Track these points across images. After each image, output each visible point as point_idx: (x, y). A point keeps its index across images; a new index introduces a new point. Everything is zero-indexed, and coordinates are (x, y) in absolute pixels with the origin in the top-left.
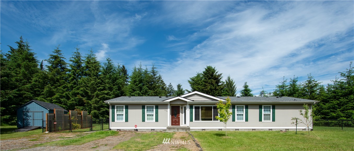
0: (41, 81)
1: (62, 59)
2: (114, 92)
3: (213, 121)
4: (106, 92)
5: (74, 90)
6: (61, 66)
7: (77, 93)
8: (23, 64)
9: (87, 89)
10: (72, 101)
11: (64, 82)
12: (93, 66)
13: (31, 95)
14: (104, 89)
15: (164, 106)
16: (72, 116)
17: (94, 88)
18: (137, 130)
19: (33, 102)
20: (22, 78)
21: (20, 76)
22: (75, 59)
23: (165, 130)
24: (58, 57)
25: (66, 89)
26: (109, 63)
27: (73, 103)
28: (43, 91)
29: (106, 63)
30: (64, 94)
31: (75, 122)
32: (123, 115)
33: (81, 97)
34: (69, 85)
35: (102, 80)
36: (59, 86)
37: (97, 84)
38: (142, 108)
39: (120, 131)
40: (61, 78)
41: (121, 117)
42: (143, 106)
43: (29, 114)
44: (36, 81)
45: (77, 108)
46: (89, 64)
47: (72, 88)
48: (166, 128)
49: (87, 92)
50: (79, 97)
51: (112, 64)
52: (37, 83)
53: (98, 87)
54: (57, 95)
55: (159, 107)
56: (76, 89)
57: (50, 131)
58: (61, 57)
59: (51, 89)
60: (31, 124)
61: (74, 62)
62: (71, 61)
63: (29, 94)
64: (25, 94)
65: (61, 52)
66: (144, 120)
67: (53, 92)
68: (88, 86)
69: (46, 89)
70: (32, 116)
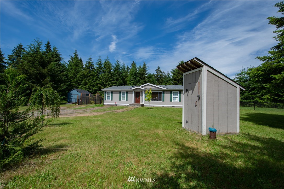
0: (81, 77)
1: (92, 63)
2: (119, 82)
3: (158, 101)
4: (114, 82)
5: (97, 82)
6: (92, 67)
7: (98, 83)
8: (74, 68)
9: (103, 81)
10: (96, 88)
11: (92, 77)
12: (107, 67)
13: (76, 85)
14: (113, 80)
15: (131, 91)
16: (90, 97)
17: (107, 80)
18: (116, 105)
19: (74, 89)
20: (73, 76)
21: (72, 75)
22: (98, 63)
23: (128, 105)
24: (90, 62)
25: (93, 81)
26: (117, 63)
27: (96, 89)
28: (82, 83)
29: (116, 64)
30: (92, 84)
31: (92, 100)
32: (110, 97)
33: (100, 86)
34: (95, 79)
35: (112, 75)
36: (90, 79)
37: (109, 78)
38: (119, 93)
39: (109, 105)
40: (91, 74)
41: (109, 98)
42: (120, 92)
43: (72, 95)
44: (79, 77)
45: (98, 92)
46: (105, 65)
47: (96, 80)
48: (128, 104)
49: (103, 82)
50: (99, 85)
51: (119, 64)
52: (79, 78)
53: (109, 79)
54: (88, 85)
55: (128, 92)
56: (98, 81)
57: (79, 104)
58: (92, 62)
59: (86, 81)
60: (73, 101)
61: (98, 65)
62: (96, 64)
63: (75, 84)
64: (73, 84)
65: (92, 59)
66: (120, 100)
67: (87, 83)
68: (104, 79)
69: (83, 81)
70: (73, 97)
